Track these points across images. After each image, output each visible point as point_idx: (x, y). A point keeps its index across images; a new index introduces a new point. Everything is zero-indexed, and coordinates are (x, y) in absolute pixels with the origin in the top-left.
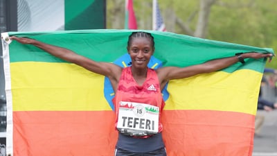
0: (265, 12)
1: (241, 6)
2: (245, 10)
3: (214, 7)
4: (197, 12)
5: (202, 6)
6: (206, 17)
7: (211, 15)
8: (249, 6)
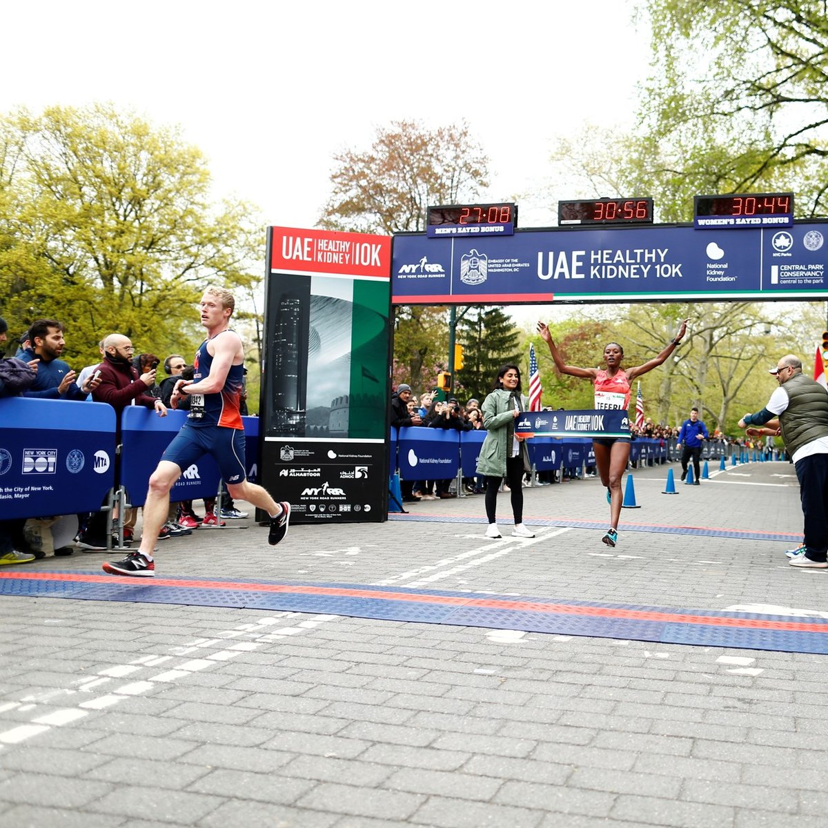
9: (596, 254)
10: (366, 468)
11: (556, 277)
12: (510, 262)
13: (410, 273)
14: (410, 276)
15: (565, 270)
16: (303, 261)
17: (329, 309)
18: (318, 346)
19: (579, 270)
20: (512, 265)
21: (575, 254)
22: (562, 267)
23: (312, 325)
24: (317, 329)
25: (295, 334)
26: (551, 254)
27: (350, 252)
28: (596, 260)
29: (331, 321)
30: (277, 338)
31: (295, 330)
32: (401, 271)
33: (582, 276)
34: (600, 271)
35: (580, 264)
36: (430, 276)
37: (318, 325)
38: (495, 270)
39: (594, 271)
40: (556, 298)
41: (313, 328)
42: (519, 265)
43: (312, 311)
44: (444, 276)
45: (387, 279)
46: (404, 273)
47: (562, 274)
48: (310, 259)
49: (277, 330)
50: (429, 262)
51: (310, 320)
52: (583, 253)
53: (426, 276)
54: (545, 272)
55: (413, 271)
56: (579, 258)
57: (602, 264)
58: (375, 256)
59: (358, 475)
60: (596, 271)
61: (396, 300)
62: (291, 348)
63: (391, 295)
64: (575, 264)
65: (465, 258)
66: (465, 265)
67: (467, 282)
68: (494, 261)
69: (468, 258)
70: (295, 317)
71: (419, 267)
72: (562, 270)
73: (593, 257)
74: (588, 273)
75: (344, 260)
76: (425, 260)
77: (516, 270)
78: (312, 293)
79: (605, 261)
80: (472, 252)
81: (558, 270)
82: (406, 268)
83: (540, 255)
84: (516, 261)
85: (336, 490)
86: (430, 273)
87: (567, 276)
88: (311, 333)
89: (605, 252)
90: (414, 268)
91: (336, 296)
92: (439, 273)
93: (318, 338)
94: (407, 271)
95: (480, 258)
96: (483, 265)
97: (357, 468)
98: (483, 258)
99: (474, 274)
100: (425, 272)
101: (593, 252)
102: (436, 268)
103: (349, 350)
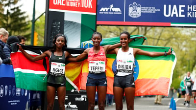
9: (190, 7)
10: (86, 96)
11: (172, 16)
12: (151, 9)
13: (105, 11)
14: (105, 13)
15: (176, 13)
16: (62, 6)
17: (71, 26)
19: (182, 13)
20: (152, 10)
21: (181, 6)
22: (175, 11)
23: (65, 33)
24: (67, 35)
26: (170, 6)
27: (80, 2)
28: (190, 9)
29: (72, 32)
30: (51, 39)
32: (101, 10)
33: (184, 16)
34: (192, 14)
35: (183, 11)
36: (114, 13)
37: (67, 33)
38: (145, 12)
39: (189, 14)
40: (172, 25)
42: (155, 10)
43: (65, 27)
44: (121, 13)
45: (95, 14)
46: (102, 11)
47: (175, 15)
48: (64, 5)
49: (51, 35)
50: (114, 7)
51: (64, 31)
52: (184, 6)
53: (112, 13)
54: (167, 13)
55: (107, 11)
56: (182, 8)
57: (192, 11)
58: (90, 3)
59: (83, 99)
60: (190, 14)
61: (98, 23)
63: (96, 21)
64: (181, 11)
65: (131, 6)
66: (131, 9)
67: (132, 16)
68: (144, 8)
69: (132, 6)
70: (58, 30)
71: (109, 9)
72: (175, 13)
73: (189, 8)
74: (186, 15)
75: (77, 5)
76: (112, 6)
77: (154, 12)
78: (65, 19)
79: (194, 10)
80: (134, 3)
81: (173, 13)
82: (103, 9)
83: (165, 6)
84: (154, 8)
85: (74, 105)
86: (115, 12)
87: (177, 16)
89: (194, 6)
90: (107, 9)
91: (74, 21)
92: (119, 12)
94: (104, 10)
95: (138, 6)
96: (139, 9)
97: (82, 96)
98: (139, 6)
99: (135, 13)
100: (112, 11)
101: (188, 6)
102: (117, 10)
103: (79, 44)
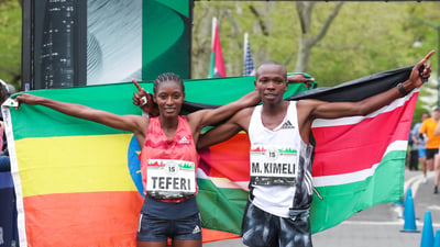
0: (374, 55)
1: (347, 49)
2: (351, 52)
3: (315, 49)
4: (294, 54)
5: (301, 47)
6: (305, 60)
7: (311, 58)
8: (355, 49)
18: (99, 61)
23: (90, 31)
24: (97, 36)
25: (69, 45)
29: (115, 25)
31: (69, 39)
37: (98, 31)
41: (93, 36)
43: (90, 10)
49: (45, 40)
51: (89, 23)
62: (64, 66)
70: (68, 20)
88: (89, 43)
93: (98, 49)
103: (140, 66)
